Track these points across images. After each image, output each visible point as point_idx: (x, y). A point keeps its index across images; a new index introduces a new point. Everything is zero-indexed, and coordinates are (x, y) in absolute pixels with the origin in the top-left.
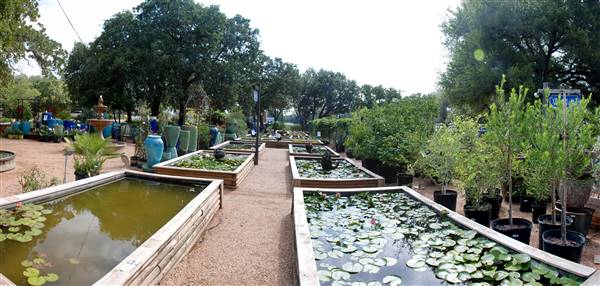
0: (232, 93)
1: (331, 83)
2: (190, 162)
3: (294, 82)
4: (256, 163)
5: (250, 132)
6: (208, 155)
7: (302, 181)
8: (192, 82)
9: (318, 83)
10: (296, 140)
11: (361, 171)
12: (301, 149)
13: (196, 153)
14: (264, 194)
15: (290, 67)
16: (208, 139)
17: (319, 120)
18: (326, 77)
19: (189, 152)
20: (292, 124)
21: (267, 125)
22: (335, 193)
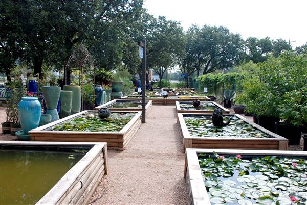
0: (117, 51)
1: (215, 39)
2: (73, 123)
3: (178, 39)
4: (143, 121)
5: (136, 90)
6: (92, 116)
7: (194, 140)
8: (76, 41)
9: (202, 39)
10: (182, 97)
11: (256, 129)
12: (189, 105)
13: (80, 113)
14: (154, 155)
15: (173, 24)
16: (93, 99)
17: (204, 76)
18: (210, 32)
19: (73, 113)
20: (177, 82)
21: (153, 83)
22: (235, 155)
